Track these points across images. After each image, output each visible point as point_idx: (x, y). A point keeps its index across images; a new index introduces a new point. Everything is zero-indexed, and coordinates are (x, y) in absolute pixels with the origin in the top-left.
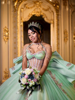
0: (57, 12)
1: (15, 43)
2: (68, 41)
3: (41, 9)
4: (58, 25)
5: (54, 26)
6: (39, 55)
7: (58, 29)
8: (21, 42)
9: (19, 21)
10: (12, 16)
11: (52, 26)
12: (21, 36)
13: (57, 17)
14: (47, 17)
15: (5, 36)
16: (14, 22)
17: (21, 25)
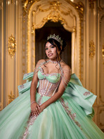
0: (80, 17)
1: (24, 57)
2: (95, 57)
3: (59, 12)
4: (82, 34)
5: (76, 36)
7: (82, 40)
8: (32, 56)
9: (29, 28)
10: (20, 21)
11: (73, 35)
12: (32, 49)
13: (81, 24)
14: (67, 24)
15: (11, 48)
16: (23, 29)
17: (32, 34)
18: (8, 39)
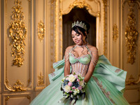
1: (53, 41)
2: (118, 39)
4: (105, 18)
5: (100, 20)
7: (106, 24)
9: (57, 14)
10: (49, 7)
11: (98, 20)
12: (60, 33)
13: (105, 9)
15: (40, 33)
16: (51, 15)
17: (60, 20)
18: (37, 25)
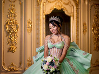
0: (76, 6)
1: (38, 34)
2: (87, 33)
3: (62, 3)
4: (77, 18)
5: (73, 19)
6: (59, 45)
7: (78, 22)
8: (43, 33)
9: (41, 14)
10: (35, 9)
11: (72, 18)
12: (43, 28)
13: (77, 11)
14: (67, 11)
15: (29, 28)
16: (37, 14)
17: (43, 18)
18: (27, 22)
